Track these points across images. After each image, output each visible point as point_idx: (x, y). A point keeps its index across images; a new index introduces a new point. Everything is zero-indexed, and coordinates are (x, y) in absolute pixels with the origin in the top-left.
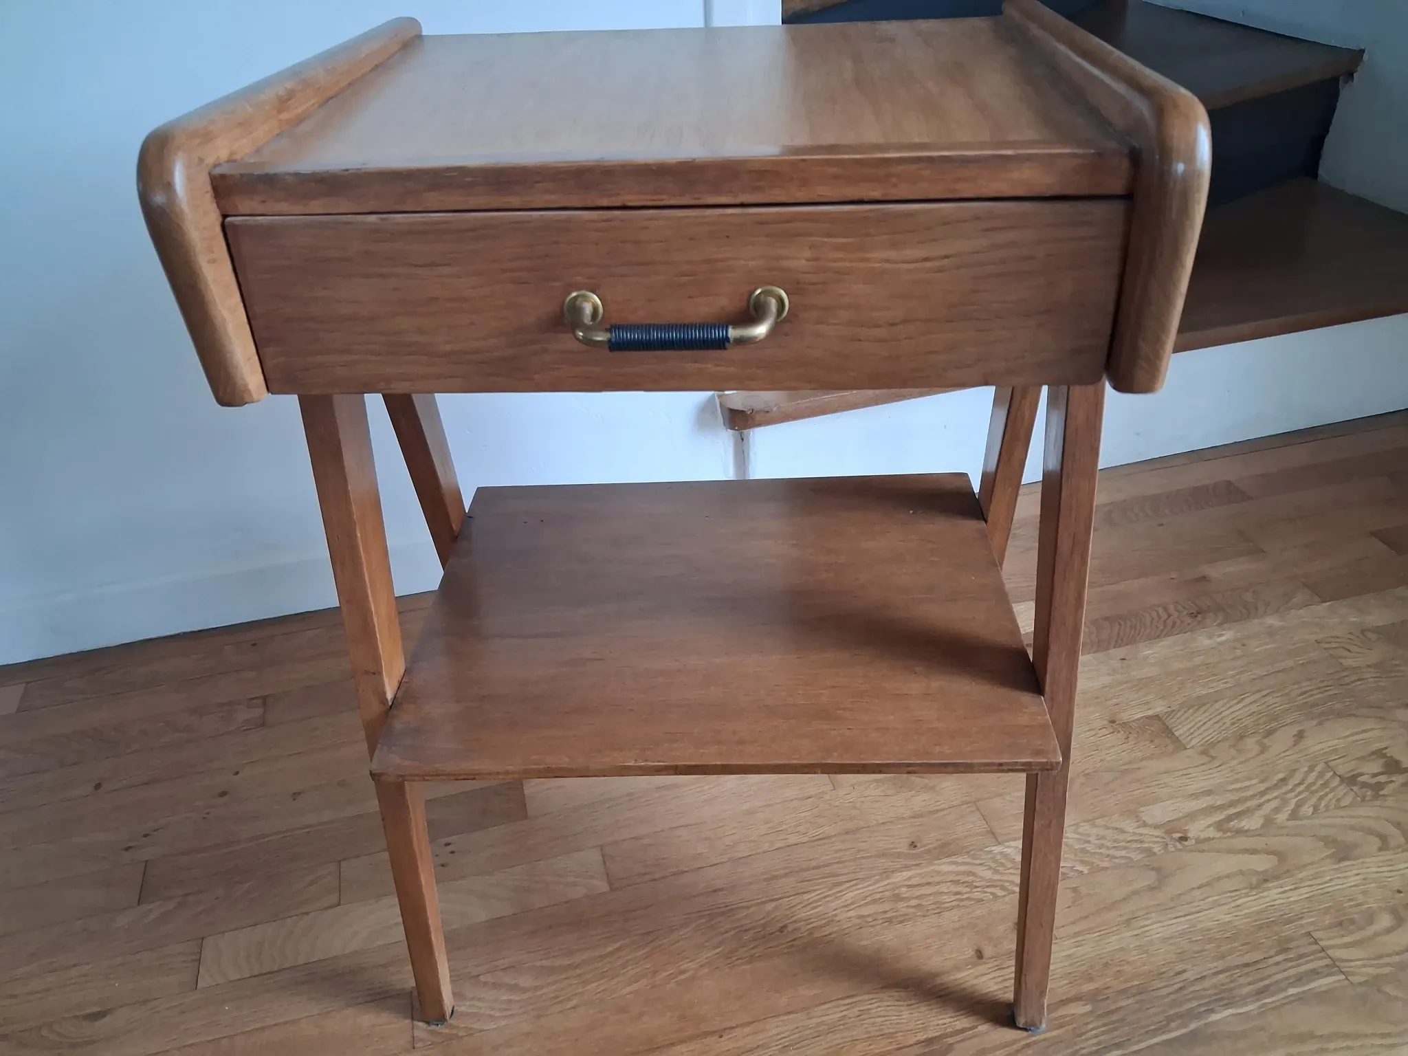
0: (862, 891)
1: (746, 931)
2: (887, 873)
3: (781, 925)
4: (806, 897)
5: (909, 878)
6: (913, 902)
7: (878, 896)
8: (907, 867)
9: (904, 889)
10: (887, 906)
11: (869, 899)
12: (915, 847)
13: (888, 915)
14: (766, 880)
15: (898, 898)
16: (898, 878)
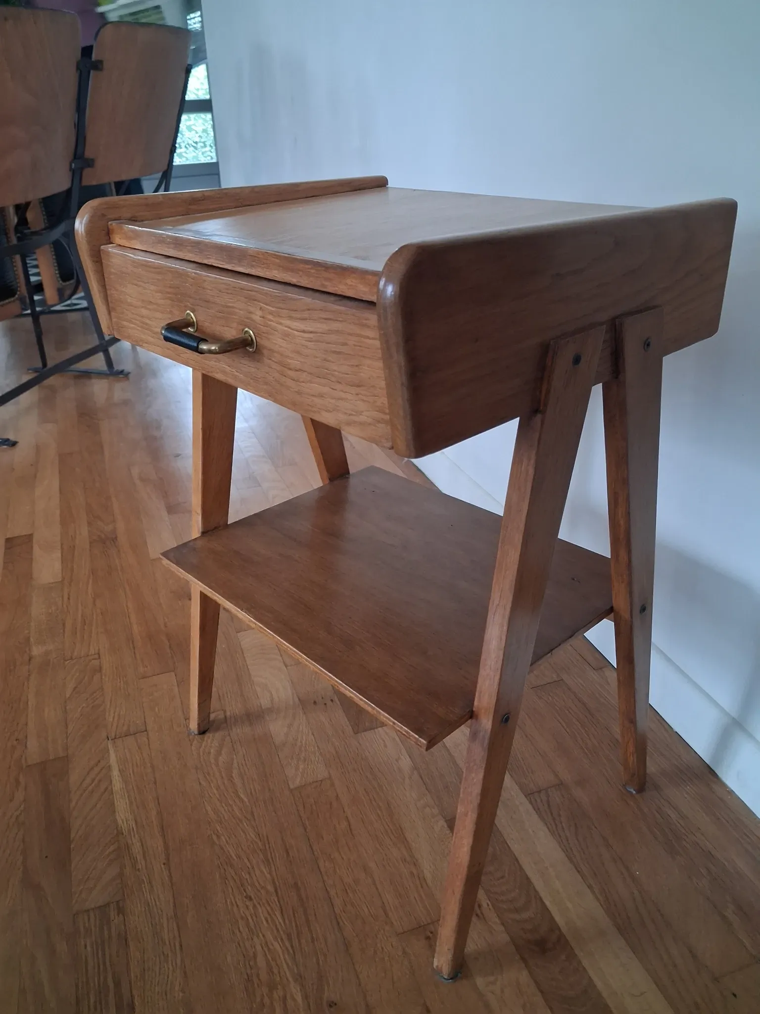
0: (282, 956)
1: (249, 873)
2: (300, 978)
3: (253, 897)
4: (278, 913)
5: (294, 1000)
6: (267, 1000)
7: (275, 971)
8: (306, 997)
9: (281, 993)
10: (264, 976)
11: (273, 963)
12: (331, 1006)
13: (256, 980)
14: (296, 884)
15: (272, 987)
16: (295, 991)
